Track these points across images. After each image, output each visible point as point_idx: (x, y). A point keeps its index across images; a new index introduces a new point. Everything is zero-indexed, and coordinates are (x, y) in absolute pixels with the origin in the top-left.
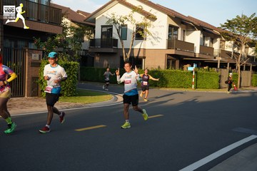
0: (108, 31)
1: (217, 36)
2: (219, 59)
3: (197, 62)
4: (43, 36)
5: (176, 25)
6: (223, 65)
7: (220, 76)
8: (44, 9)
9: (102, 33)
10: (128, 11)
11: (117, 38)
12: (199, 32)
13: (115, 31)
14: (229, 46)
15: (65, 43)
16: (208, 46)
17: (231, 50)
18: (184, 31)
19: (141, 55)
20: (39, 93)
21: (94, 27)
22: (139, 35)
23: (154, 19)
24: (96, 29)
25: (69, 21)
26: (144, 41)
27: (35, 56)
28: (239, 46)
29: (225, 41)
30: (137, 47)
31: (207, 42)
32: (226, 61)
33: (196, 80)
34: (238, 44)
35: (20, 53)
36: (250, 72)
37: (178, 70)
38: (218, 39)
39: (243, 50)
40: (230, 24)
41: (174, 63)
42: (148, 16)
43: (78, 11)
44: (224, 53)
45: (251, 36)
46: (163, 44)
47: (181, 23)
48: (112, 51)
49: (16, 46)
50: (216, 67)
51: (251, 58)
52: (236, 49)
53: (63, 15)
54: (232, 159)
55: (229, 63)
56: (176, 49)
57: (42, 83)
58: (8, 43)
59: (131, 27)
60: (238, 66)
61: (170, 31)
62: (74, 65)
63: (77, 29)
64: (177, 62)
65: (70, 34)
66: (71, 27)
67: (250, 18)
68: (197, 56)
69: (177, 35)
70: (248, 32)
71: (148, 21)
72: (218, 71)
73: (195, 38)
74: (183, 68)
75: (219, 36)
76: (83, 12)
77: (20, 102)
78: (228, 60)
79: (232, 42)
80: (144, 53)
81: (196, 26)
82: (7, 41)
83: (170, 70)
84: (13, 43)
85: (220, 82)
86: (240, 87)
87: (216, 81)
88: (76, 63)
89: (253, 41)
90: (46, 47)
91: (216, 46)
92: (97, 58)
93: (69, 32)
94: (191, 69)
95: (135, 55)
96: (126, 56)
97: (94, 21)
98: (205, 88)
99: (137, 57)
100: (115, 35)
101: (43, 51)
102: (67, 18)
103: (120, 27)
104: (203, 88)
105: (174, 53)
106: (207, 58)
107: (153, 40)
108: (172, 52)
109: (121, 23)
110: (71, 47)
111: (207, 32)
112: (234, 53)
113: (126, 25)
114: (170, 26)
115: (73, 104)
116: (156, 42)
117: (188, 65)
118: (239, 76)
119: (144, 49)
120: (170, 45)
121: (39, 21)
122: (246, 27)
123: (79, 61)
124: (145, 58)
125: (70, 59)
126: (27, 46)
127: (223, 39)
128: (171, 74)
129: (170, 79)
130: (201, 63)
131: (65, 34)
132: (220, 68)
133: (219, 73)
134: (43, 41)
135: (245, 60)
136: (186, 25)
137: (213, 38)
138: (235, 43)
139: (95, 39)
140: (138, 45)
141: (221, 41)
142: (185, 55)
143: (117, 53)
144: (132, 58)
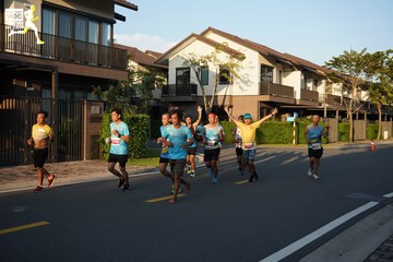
0: (184, 74)
1: (321, 77)
2: (325, 106)
3: (298, 110)
4: (104, 83)
5: (270, 64)
6: (331, 114)
7: (328, 128)
9: (177, 77)
10: (209, 50)
11: (197, 83)
12: (300, 72)
13: (193, 74)
14: (337, 90)
15: (132, 90)
16: (311, 89)
17: (339, 94)
18: (280, 72)
19: (227, 103)
20: (101, 154)
21: (165, 71)
22: (224, 77)
23: (242, 57)
24: (170, 73)
25: (135, 64)
26: (230, 86)
27: (95, 110)
28: (350, 90)
29: (331, 84)
30: (221, 93)
31: (310, 85)
32: (334, 108)
33: (298, 133)
34: (347, 86)
35: (77, 106)
36: (365, 122)
37: (274, 121)
38: (324, 81)
39: (355, 94)
40: (337, 62)
42: (235, 54)
43: (147, 52)
44: (330, 98)
45: (362, 76)
46: (254, 90)
47: (276, 62)
48: (190, 99)
49: (72, 97)
50: (322, 116)
51: (365, 104)
52: (346, 93)
53: (129, 57)
54: (347, 233)
55: (338, 111)
56: (271, 95)
58: (64, 95)
59: (214, 69)
60: (350, 114)
61: (262, 72)
62: (143, 118)
63: (146, 74)
66: (140, 72)
67: (360, 55)
68: (298, 103)
69: (272, 77)
70: (359, 72)
71: (235, 61)
72: (324, 121)
73: (294, 80)
74: (280, 119)
75: (325, 78)
76: (153, 53)
77: (78, 167)
78: (337, 108)
79: (341, 84)
80: (231, 101)
81: (295, 65)
82: (62, 92)
84: (69, 94)
86: (353, 140)
88: (145, 115)
89: (367, 82)
90: (107, 97)
91: (321, 89)
93: (136, 79)
94: (290, 119)
95: (220, 104)
96: (208, 105)
97: (167, 63)
99: (222, 105)
100: (194, 79)
101: (105, 102)
102: (134, 60)
103: (199, 70)
105: (268, 99)
106: (310, 104)
107: (242, 85)
108: (266, 98)
109: (202, 64)
110: (139, 94)
111: (309, 72)
112: (345, 98)
113: (206, 67)
114: (263, 66)
115: (142, 168)
116: (246, 85)
117: (287, 115)
118: (351, 127)
119: (231, 96)
120: (263, 91)
121: (99, 65)
122: (357, 65)
123: (149, 113)
124: (232, 107)
125: (138, 112)
126: (85, 97)
127: (330, 81)
129: (267, 132)
130: (304, 112)
131: (131, 81)
132: (327, 117)
133: (326, 123)
134: (104, 89)
135: (357, 106)
136: (283, 63)
137: (317, 79)
138: (344, 86)
139: (168, 85)
140: (223, 91)
141: (328, 83)
142: (283, 101)
143: (196, 102)
144: (215, 107)
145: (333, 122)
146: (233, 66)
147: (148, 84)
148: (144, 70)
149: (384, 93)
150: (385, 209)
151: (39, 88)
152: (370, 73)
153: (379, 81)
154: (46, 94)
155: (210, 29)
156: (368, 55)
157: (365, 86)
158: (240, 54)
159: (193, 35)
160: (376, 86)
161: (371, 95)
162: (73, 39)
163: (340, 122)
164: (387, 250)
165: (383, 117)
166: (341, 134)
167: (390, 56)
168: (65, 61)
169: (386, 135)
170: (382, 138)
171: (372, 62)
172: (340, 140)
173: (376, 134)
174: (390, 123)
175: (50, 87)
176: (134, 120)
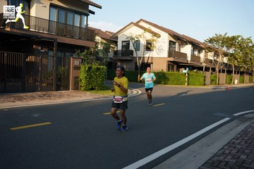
0: (126, 45)
1: (202, 49)
2: (204, 65)
3: (189, 67)
4: (82, 48)
5: (174, 41)
6: (207, 69)
7: (205, 77)
8: (84, 31)
9: (123, 46)
10: (140, 31)
12: (191, 45)
13: (131, 45)
14: (211, 56)
15: (97, 52)
16: (196, 55)
17: (212, 58)
18: (180, 45)
19: (150, 61)
20: (79, 87)
21: (116, 43)
22: (149, 47)
24: (118, 43)
25: (100, 38)
27: (77, 63)
28: (218, 56)
29: (208, 52)
31: (196, 53)
32: (209, 66)
33: (188, 79)
34: (217, 54)
35: (67, 60)
36: (225, 74)
37: (175, 72)
38: (204, 51)
39: (220, 58)
40: (211, 41)
41: (173, 67)
42: (155, 34)
43: (106, 32)
44: (207, 60)
45: (225, 49)
46: (165, 54)
47: (178, 39)
48: (129, 58)
49: (65, 56)
50: (202, 70)
51: (226, 64)
52: (215, 58)
53: (96, 34)
54: (213, 134)
55: (211, 68)
56: (174, 57)
57: (81, 81)
58: (60, 54)
59: (143, 42)
60: (217, 69)
61: (170, 45)
63: (105, 44)
64: (175, 66)
65: (100, 47)
66: (102, 43)
67: (224, 37)
68: (189, 63)
69: (175, 48)
70: (223, 46)
71: (155, 38)
72: (203, 73)
73: (187, 50)
74: (179, 71)
75: (205, 49)
76: (109, 32)
77: (67, 94)
78: (210, 66)
79: (213, 53)
80: (152, 60)
81: (188, 41)
82: (59, 53)
83: (170, 72)
84: (63, 54)
85: (205, 80)
86: (218, 84)
87: (202, 80)
88: (104, 67)
90: (84, 56)
91: (202, 55)
92: (119, 64)
94: (184, 71)
95: (146, 61)
96: (139, 62)
97: (117, 38)
98: (195, 85)
99: (147, 63)
100: (132, 48)
102: (99, 36)
103: (135, 42)
104: (193, 85)
106: (196, 64)
108: (172, 59)
109: (136, 39)
110: (101, 55)
111: (196, 46)
112: (216, 61)
113: (140, 41)
114: (170, 41)
115: (102, 96)
116: (160, 53)
117: (183, 69)
118: (218, 77)
119: (152, 57)
120: (170, 55)
121: (80, 38)
122: (222, 43)
123: (106, 66)
124: (152, 63)
125: (100, 65)
126: (71, 56)
128: (171, 75)
129: (171, 78)
130: (192, 68)
131: (97, 47)
132: (205, 70)
134: (82, 51)
135: (222, 65)
136: (181, 40)
137: (200, 50)
138: (215, 54)
139: (117, 51)
140: (148, 55)
141: (206, 52)
142: (181, 61)
143: (133, 60)
144: (143, 63)
145: (208, 74)
146: (153, 40)
147: (106, 50)
148: (104, 41)
149: (236, 59)
150: (233, 122)
151: (47, 50)
152: (229, 47)
153: (234, 52)
154: (51, 53)
155: (141, 20)
156: (228, 38)
157: (226, 55)
158: (158, 34)
159: (132, 23)
160: (232, 55)
161: (229, 60)
162: (66, 24)
163: (212, 74)
164: (233, 143)
165: (235, 72)
166: (212, 80)
167: (240, 39)
168: (61, 35)
169: (236, 82)
170: (234, 83)
171: (230, 41)
172: (211, 84)
173: (231, 81)
174: (239, 75)
175: (53, 50)
176: (98, 69)
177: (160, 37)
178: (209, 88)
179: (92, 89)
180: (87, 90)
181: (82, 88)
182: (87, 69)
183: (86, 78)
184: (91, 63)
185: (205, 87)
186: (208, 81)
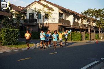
0: (32, 15)
2: (81, 28)
3: (71, 29)
4: (2, 17)
5: (62, 13)
6: (83, 30)
7: (82, 35)
9: (30, 16)
10: (41, 7)
11: (37, 18)
12: (72, 16)
13: (35, 15)
14: (85, 22)
15: (13, 20)
16: (76, 22)
18: (66, 15)
19: (47, 26)
21: (25, 14)
22: (46, 17)
24: (27, 14)
25: (14, 11)
26: (48, 20)
28: (90, 22)
29: (83, 20)
30: (45, 22)
31: (76, 20)
32: (84, 28)
33: (71, 37)
34: (89, 21)
36: (94, 33)
38: (81, 19)
39: (91, 24)
40: (85, 13)
41: (62, 29)
43: (19, 6)
44: (83, 25)
45: (94, 18)
46: (57, 21)
47: (64, 12)
48: (34, 24)
50: (80, 31)
51: (95, 27)
52: (88, 23)
55: (85, 29)
56: (62, 23)
57: (2, 39)
59: (43, 14)
60: (89, 30)
61: (60, 15)
62: (17, 30)
63: (18, 14)
64: (63, 29)
66: (16, 14)
67: (94, 10)
68: (72, 26)
69: (63, 17)
70: (93, 16)
71: (50, 11)
72: (80, 33)
73: (70, 18)
75: (81, 18)
76: (21, 7)
78: (85, 28)
79: (87, 20)
80: (49, 25)
81: (71, 13)
85: (81, 37)
86: (90, 40)
87: (80, 37)
88: (18, 29)
89: (95, 20)
90: (3, 22)
91: (80, 22)
92: (27, 27)
93: (14, 16)
94: (69, 32)
95: (45, 26)
96: (41, 27)
97: (26, 11)
98: (76, 40)
99: (46, 27)
100: (36, 17)
101: (2, 24)
102: (13, 9)
103: (37, 14)
104: (74, 40)
105: (61, 25)
106: (76, 27)
107: (52, 19)
108: (61, 24)
109: (38, 12)
110: (15, 22)
111: (76, 16)
112: (87, 25)
113: (41, 13)
114: (60, 13)
115: (16, 48)
116: (54, 20)
117: (68, 30)
118: (90, 35)
119: (49, 23)
120: (60, 22)
122: (92, 14)
123: (19, 29)
124: (49, 27)
125: (15, 28)
127: (83, 19)
130: (73, 29)
131: (13, 17)
132: (82, 31)
133: (81, 34)
134: (2, 19)
135: (92, 28)
136: (67, 13)
137: (78, 18)
138: (88, 21)
139: (26, 19)
141: (82, 20)
142: (67, 25)
143: (36, 25)
144: (43, 27)
145: (84, 33)
146: (49, 13)
147: (19, 18)
148: (18, 13)
149: (101, 24)
150: (101, 64)
152: (97, 16)
153: (100, 19)
156: (96, 10)
157: (95, 21)
158: (52, 9)
159: (35, 1)
160: (98, 21)
161: (97, 24)
163: (86, 33)
165: (101, 32)
166: (86, 37)
169: (101, 38)
170: (100, 39)
171: (98, 13)
172: (86, 39)
173: (98, 38)
174: (103, 34)
176: (13, 31)
177: (53, 10)
178: (84, 42)
179: (10, 44)
180: (5, 45)
181: (2, 44)
182: (6, 31)
183: (5, 37)
184: (9, 27)
185: (82, 41)
186: (84, 37)
